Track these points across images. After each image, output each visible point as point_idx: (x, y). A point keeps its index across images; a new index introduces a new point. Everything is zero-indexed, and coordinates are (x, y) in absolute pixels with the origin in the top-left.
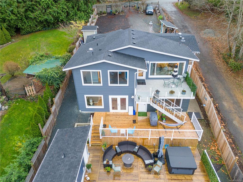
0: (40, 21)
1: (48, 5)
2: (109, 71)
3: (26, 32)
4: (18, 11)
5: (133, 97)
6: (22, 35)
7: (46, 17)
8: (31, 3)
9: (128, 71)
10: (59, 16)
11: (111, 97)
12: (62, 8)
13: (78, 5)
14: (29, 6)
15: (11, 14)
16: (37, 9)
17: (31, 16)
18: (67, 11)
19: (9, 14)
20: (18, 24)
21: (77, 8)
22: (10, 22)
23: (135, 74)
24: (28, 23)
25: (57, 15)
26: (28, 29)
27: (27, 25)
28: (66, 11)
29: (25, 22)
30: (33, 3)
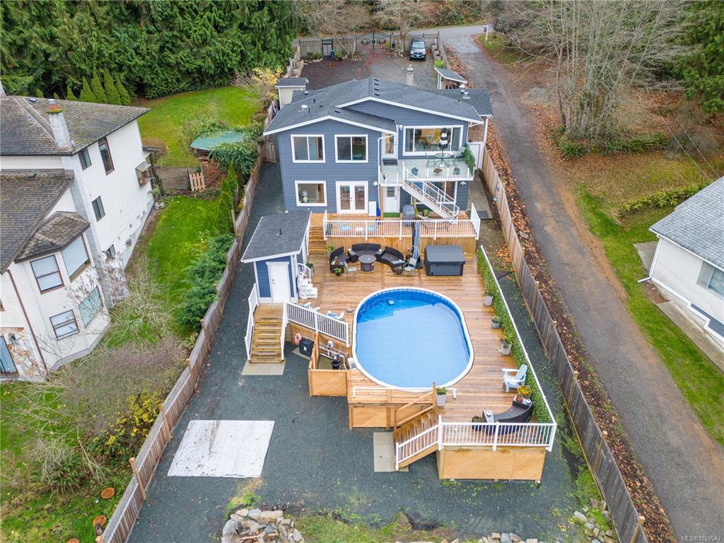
0: (188, 70)
1: (204, 37)
2: (336, 136)
3: (157, 93)
4: (148, 49)
5: (375, 183)
6: (149, 99)
7: (199, 62)
8: (170, 34)
9: (366, 136)
10: (225, 60)
11: (339, 184)
12: (233, 43)
13: (263, 38)
14: (166, 39)
15: (134, 54)
16: (183, 45)
17: (171, 61)
18: (241, 51)
19: (131, 55)
20: (144, 75)
21: (262, 45)
22: (130, 70)
23: (379, 141)
24: (163, 74)
25: (221, 58)
26: (161, 86)
27: (162, 78)
28: (239, 50)
29: (157, 71)
30: (175, 33)
